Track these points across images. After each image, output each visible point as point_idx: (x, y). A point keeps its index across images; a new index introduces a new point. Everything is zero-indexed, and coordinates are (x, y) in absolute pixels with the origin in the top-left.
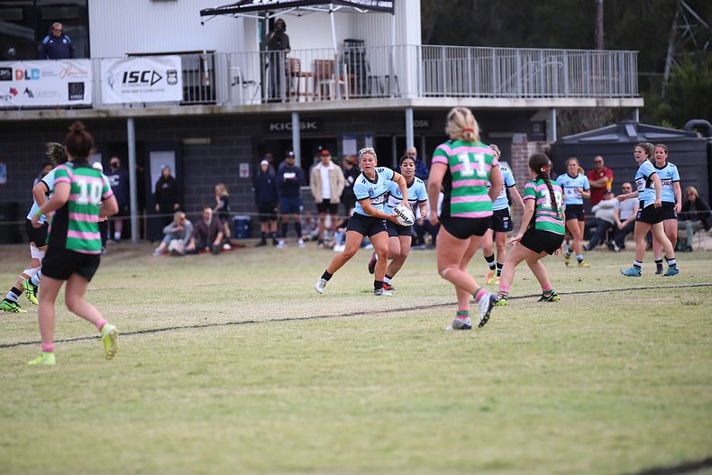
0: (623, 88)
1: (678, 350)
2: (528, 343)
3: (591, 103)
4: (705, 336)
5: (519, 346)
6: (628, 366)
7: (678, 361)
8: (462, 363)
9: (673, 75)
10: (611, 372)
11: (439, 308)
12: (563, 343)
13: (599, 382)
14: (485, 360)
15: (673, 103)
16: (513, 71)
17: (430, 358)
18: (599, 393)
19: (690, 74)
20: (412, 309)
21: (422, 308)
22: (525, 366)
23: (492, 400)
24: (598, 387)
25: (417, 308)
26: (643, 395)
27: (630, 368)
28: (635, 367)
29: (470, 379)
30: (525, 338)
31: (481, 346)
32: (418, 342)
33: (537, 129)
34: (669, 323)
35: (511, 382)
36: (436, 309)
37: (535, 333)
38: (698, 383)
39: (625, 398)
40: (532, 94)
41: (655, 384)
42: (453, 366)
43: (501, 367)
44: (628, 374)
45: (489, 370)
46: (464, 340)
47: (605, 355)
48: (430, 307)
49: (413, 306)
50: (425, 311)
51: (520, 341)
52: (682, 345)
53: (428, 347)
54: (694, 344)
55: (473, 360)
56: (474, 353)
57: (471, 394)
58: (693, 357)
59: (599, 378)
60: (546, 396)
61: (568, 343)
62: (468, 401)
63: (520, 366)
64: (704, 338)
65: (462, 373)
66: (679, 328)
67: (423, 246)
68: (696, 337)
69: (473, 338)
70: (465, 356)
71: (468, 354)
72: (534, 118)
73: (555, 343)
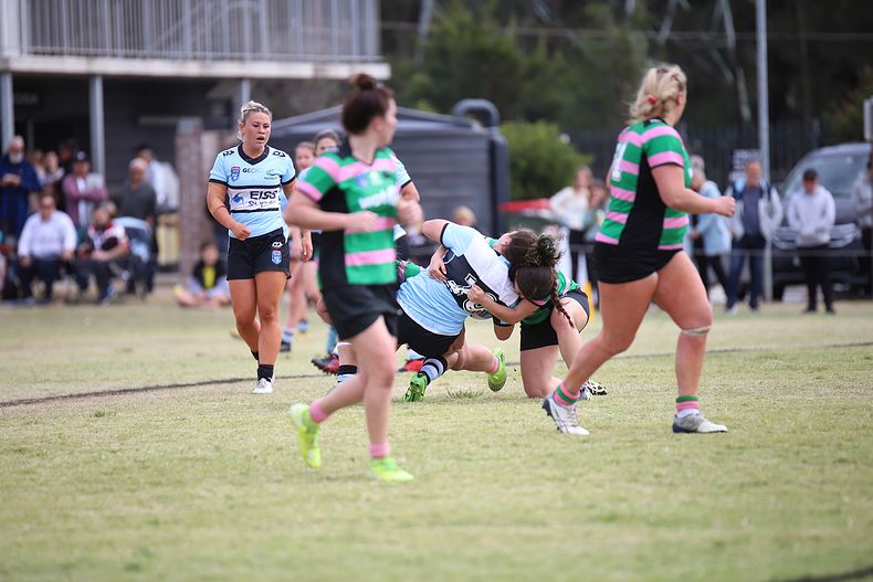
0: (355, 46)
1: (445, 470)
2: (204, 459)
3: (304, 71)
4: (486, 446)
5: (189, 464)
6: (364, 495)
7: (443, 488)
8: (96, 492)
9: (436, 29)
10: (338, 506)
11: (57, 403)
12: (260, 459)
13: (319, 521)
14: (133, 487)
15: (435, 74)
16: (178, 16)
17: (41, 484)
18: (320, 539)
19: (462, 27)
20: (12, 404)
21: (30, 402)
22: (200, 497)
23: (146, 553)
24: (317, 530)
25: (21, 402)
26: (390, 542)
27: (368, 500)
28: (376, 498)
29: (110, 518)
30: (199, 451)
31: (128, 464)
32: (23, 458)
33: (218, 112)
34: (429, 426)
35: (176, 522)
36: (51, 405)
37: (216, 443)
38: (474, 521)
39: (359, 547)
40: (209, 54)
41: (407, 525)
42: (82, 498)
43: (159, 499)
44: (366, 509)
45: (140, 503)
46: (100, 454)
47: (328, 479)
48: (43, 400)
49: (14, 399)
50: (34, 407)
51: (191, 455)
52: (451, 462)
53: (39, 466)
54: (469, 460)
55: (115, 487)
56: (115, 476)
57: (111, 544)
58: (467, 481)
59: (319, 515)
60: (233, 546)
61: (269, 458)
62: (105, 554)
63: (192, 497)
64: (485, 450)
65: (95, 509)
66: (445, 434)
67: (30, 300)
68: (473, 448)
69: (113, 452)
70: (102, 482)
71: (105, 478)
72: (214, 94)
73: (248, 459)
